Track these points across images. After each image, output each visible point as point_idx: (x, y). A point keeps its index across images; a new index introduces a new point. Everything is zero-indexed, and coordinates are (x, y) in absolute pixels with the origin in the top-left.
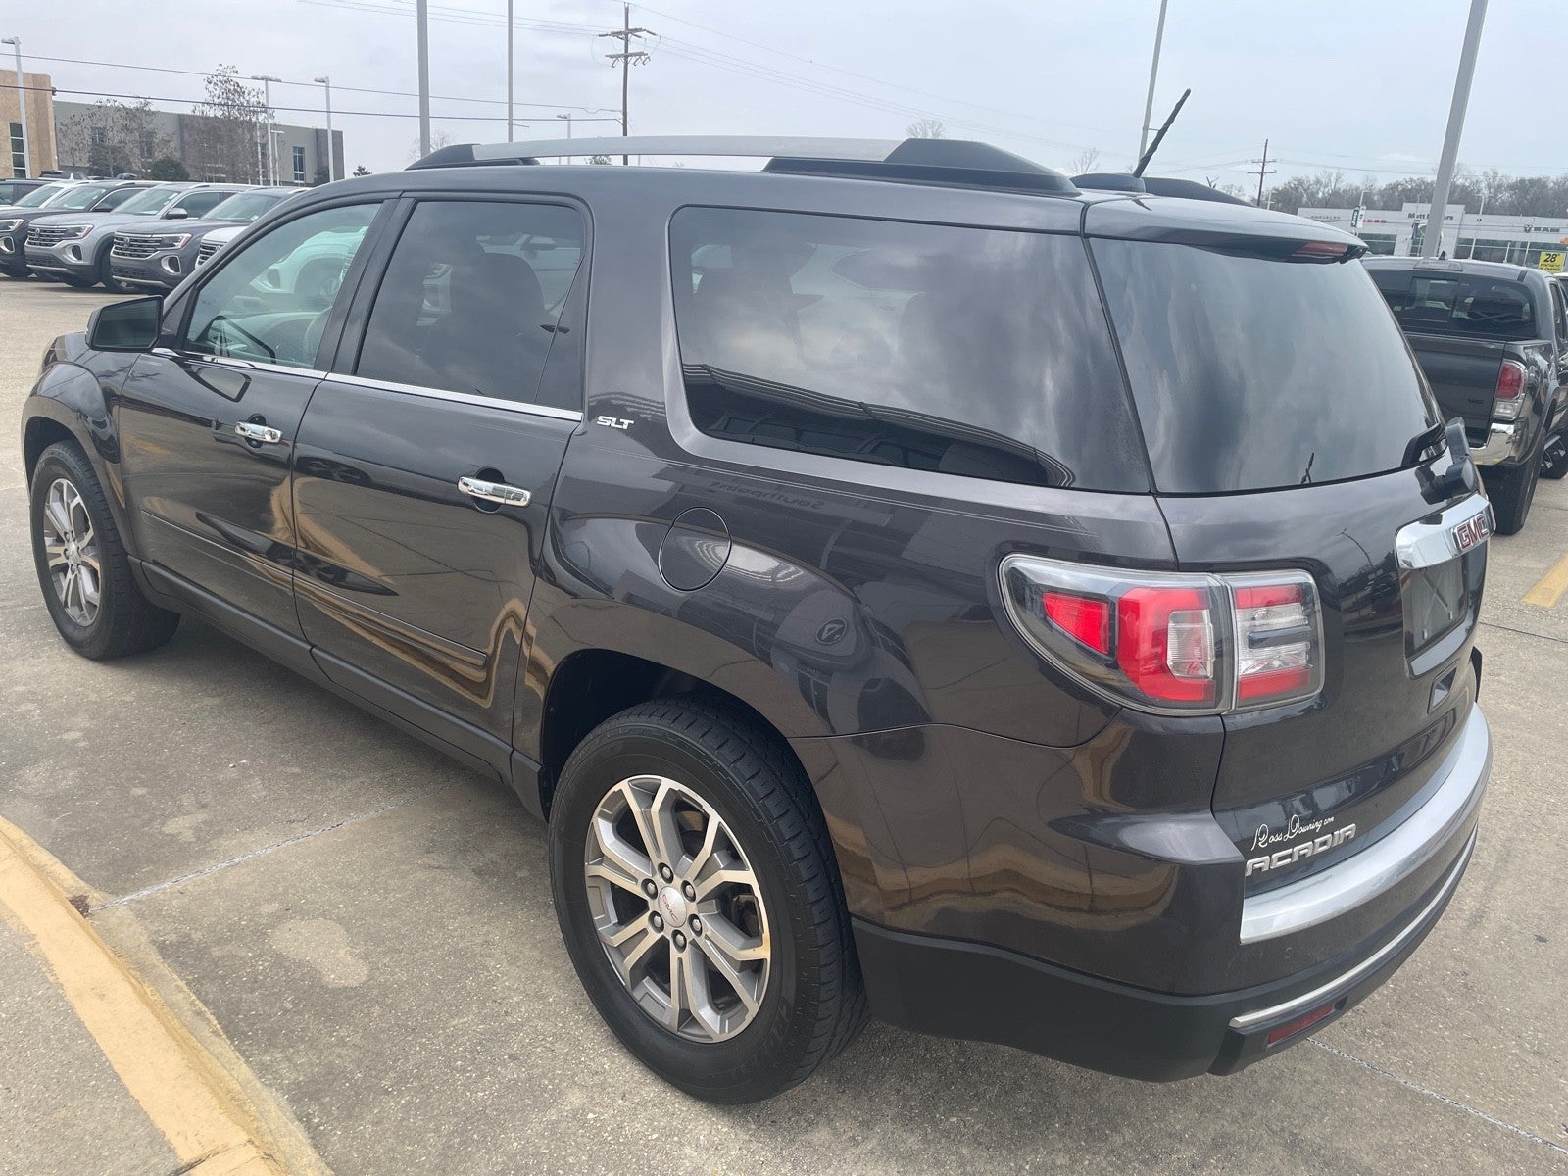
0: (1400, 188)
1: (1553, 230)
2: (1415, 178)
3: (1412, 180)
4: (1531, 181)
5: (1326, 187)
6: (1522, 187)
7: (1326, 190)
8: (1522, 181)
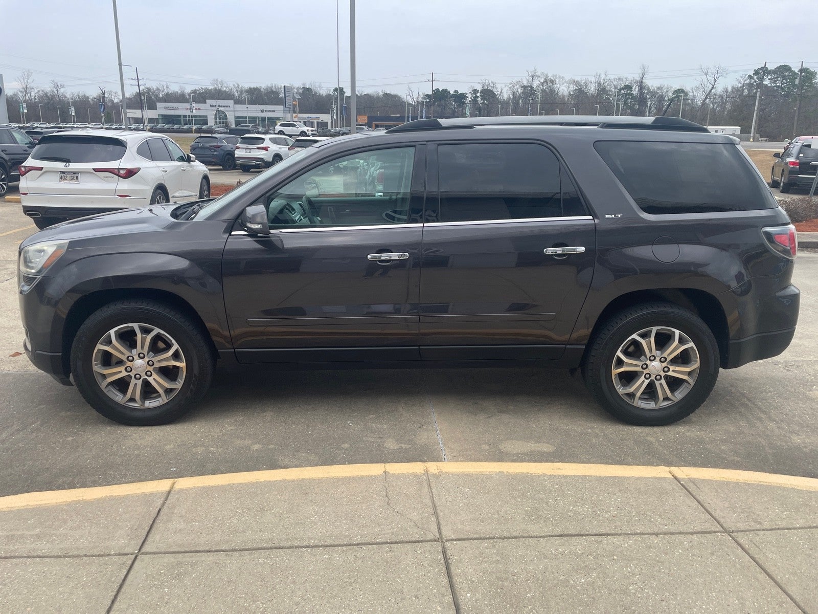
0: (198, 92)
1: (273, 111)
2: (203, 87)
3: (202, 88)
4: (254, 88)
5: (163, 91)
6: (251, 91)
7: (163, 93)
8: (250, 88)
